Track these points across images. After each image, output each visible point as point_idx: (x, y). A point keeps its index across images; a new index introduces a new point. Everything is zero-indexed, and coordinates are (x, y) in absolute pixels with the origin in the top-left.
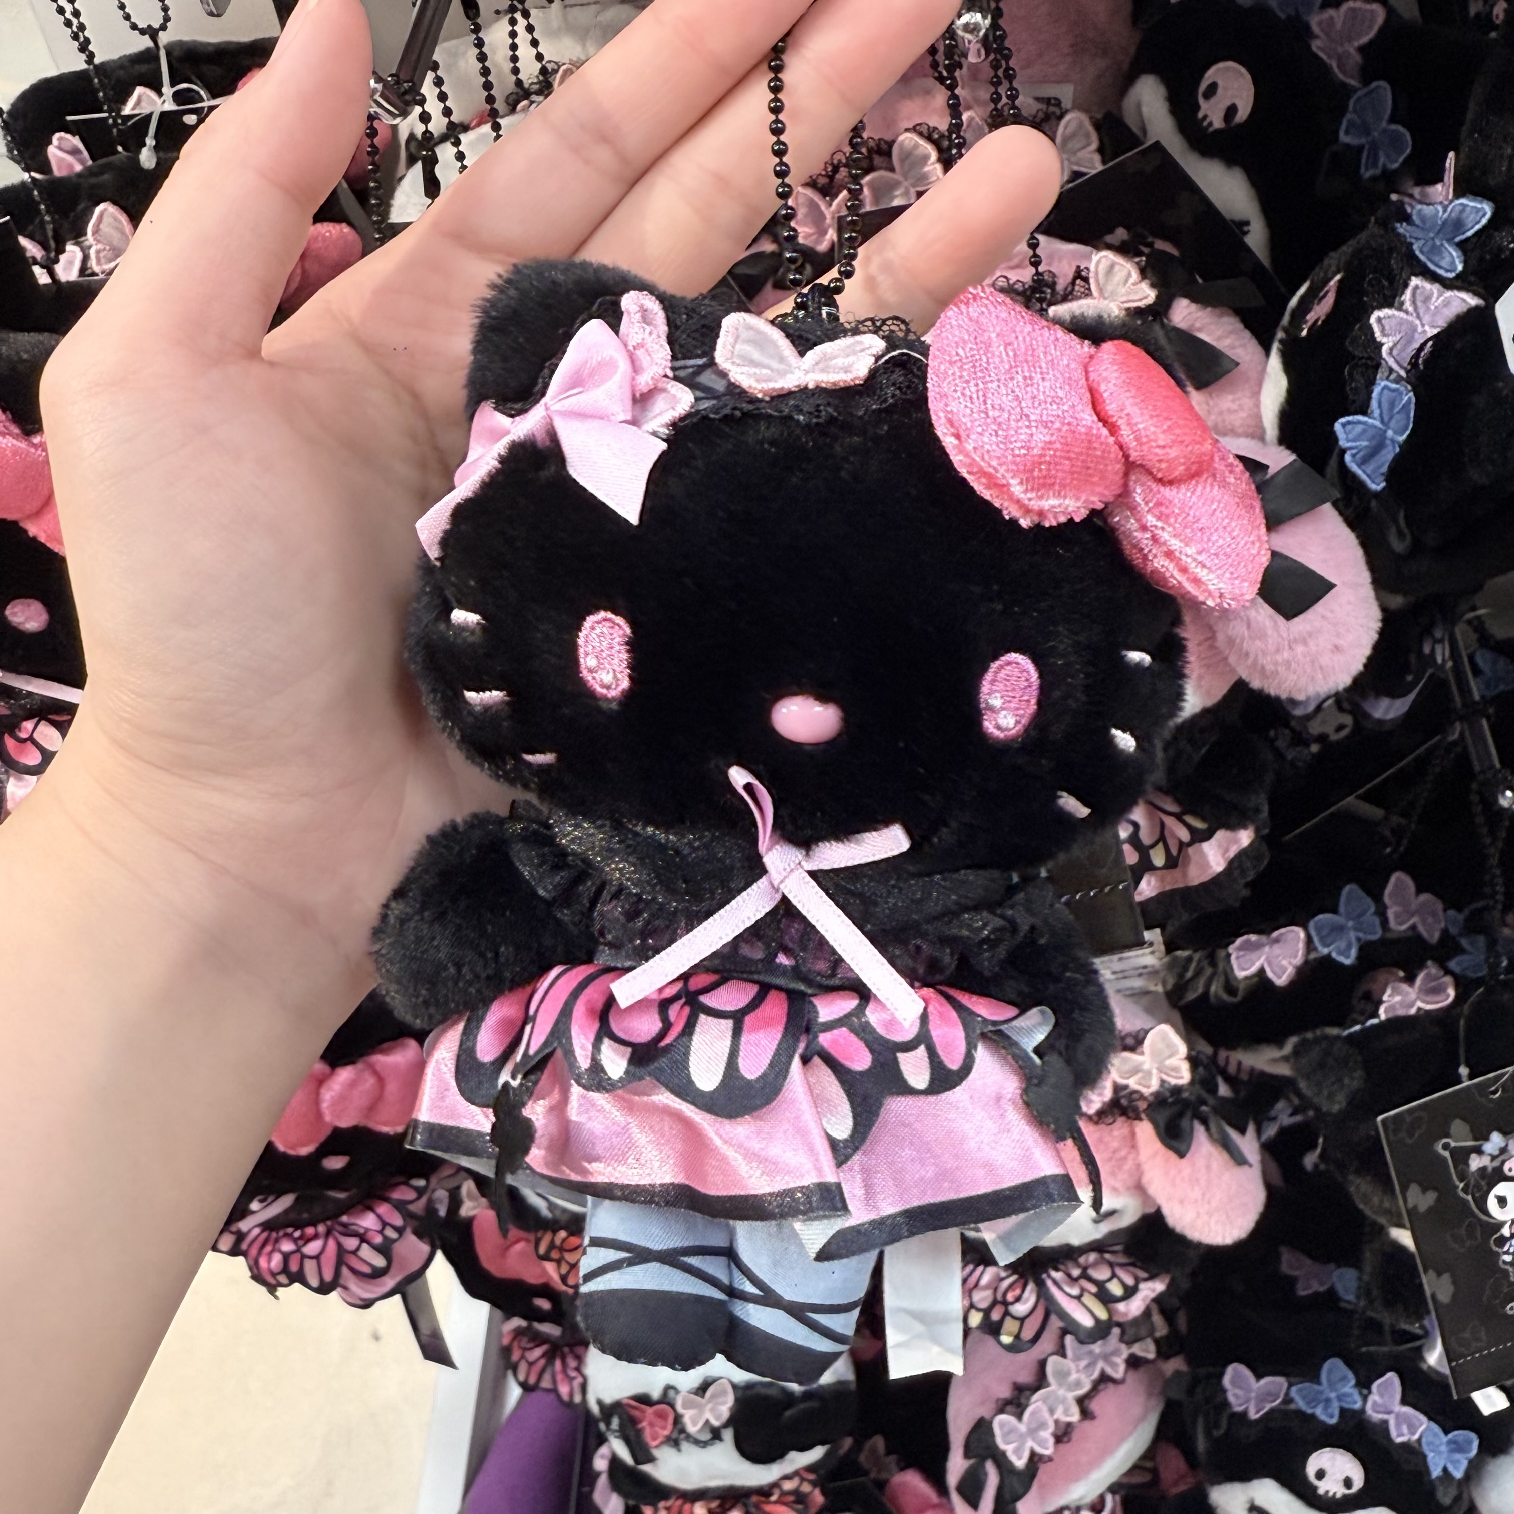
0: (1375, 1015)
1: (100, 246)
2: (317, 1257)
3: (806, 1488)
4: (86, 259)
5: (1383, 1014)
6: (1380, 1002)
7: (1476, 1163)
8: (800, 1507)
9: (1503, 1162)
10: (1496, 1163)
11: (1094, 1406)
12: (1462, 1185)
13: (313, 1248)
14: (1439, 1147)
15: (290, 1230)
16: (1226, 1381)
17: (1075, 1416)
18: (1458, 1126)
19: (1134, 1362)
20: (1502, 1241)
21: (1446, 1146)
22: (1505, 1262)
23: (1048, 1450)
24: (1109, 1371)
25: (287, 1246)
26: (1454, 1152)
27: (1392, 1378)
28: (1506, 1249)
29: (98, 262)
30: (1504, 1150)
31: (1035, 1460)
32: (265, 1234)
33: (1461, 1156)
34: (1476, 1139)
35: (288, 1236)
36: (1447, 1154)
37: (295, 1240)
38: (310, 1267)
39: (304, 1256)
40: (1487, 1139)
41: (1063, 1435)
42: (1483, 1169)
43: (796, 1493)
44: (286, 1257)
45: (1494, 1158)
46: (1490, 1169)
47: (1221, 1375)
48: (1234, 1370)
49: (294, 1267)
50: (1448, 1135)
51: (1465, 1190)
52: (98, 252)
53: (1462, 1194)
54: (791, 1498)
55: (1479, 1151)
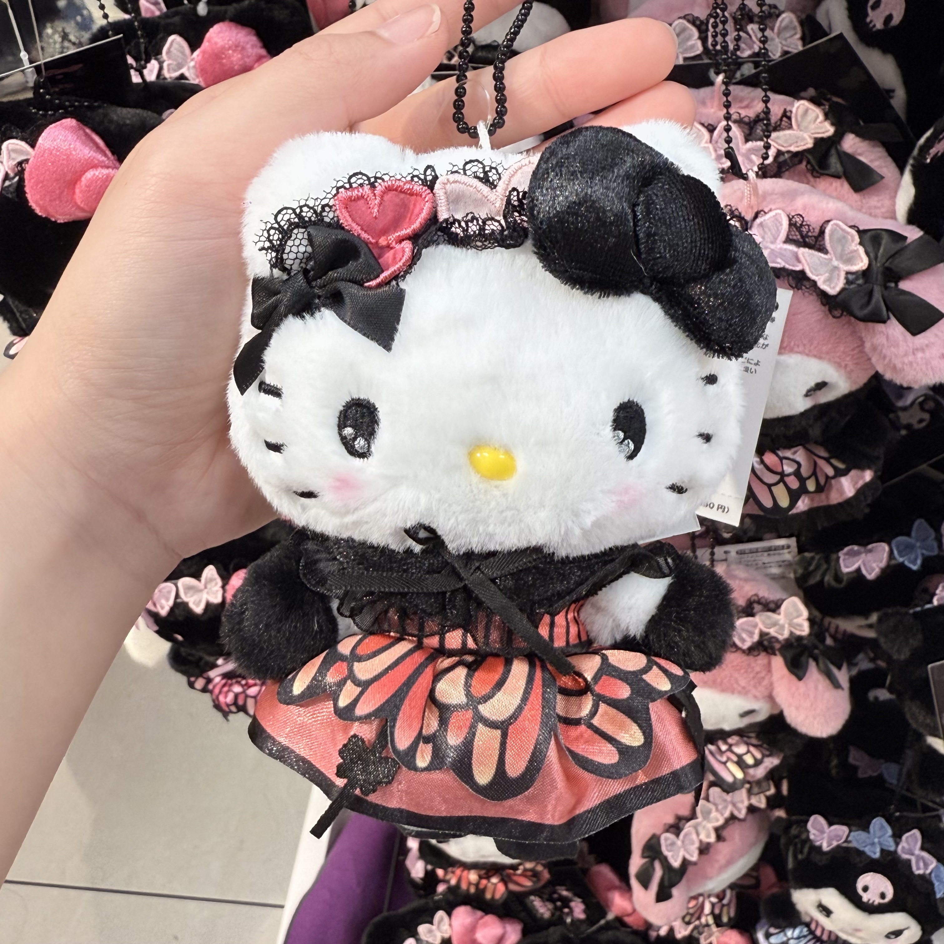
0: (931, 602)
1: (170, 62)
2: (255, 697)
3: (540, 868)
4: (161, 69)
5: (935, 602)
6: (934, 594)
8: (535, 879)
11: (725, 833)
13: (253, 691)
15: (239, 679)
16: (809, 826)
17: (712, 839)
19: (752, 809)
23: (694, 857)
24: (736, 813)
25: (237, 689)
27: (916, 833)
29: (169, 71)
31: (685, 863)
32: (224, 681)
35: (238, 683)
37: (242, 686)
38: (250, 704)
39: (247, 696)
41: (704, 849)
43: (532, 870)
44: (236, 696)
47: (807, 821)
48: (815, 819)
49: (240, 702)
52: (169, 65)
54: (529, 873)
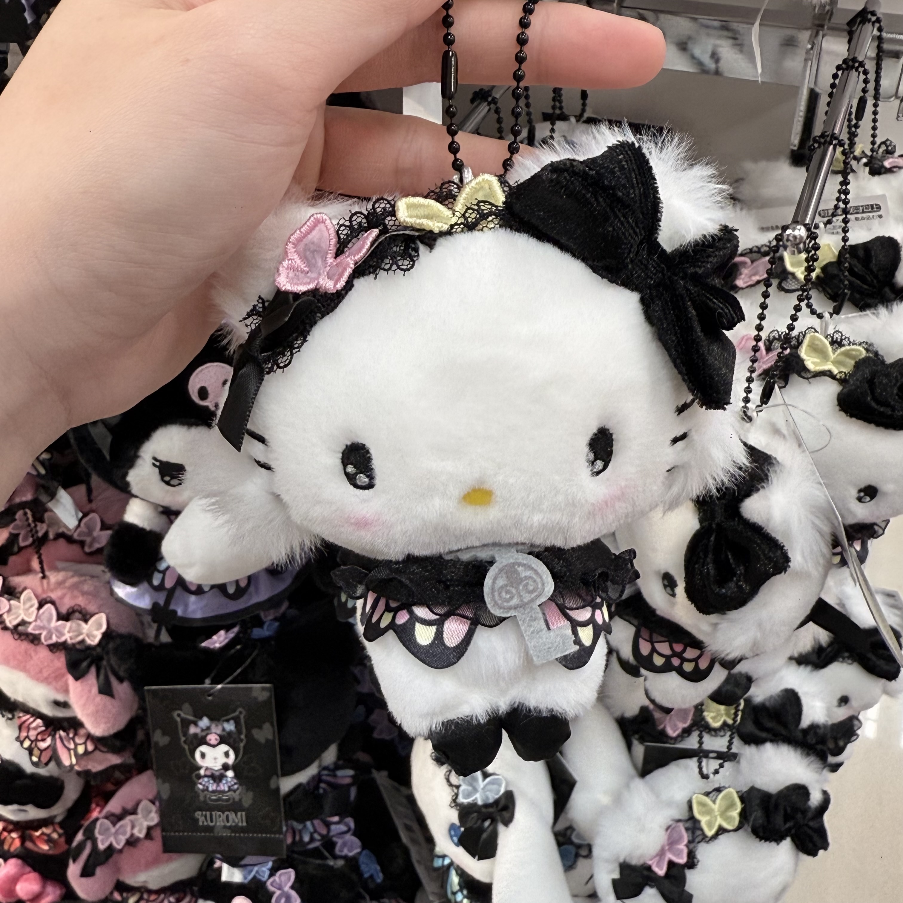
7: (193, 730)
9: (207, 734)
10: (204, 734)
12: (183, 739)
14: (175, 714)
18: (186, 706)
20: (199, 777)
21: (179, 715)
22: (199, 789)
26: (183, 720)
28: (200, 781)
30: (208, 728)
33: (186, 724)
34: (195, 716)
36: (178, 719)
40: (201, 718)
42: (195, 735)
45: (203, 730)
46: (200, 736)
50: (180, 709)
51: (185, 742)
53: (183, 744)
55: (196, 724)
